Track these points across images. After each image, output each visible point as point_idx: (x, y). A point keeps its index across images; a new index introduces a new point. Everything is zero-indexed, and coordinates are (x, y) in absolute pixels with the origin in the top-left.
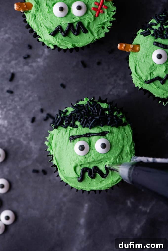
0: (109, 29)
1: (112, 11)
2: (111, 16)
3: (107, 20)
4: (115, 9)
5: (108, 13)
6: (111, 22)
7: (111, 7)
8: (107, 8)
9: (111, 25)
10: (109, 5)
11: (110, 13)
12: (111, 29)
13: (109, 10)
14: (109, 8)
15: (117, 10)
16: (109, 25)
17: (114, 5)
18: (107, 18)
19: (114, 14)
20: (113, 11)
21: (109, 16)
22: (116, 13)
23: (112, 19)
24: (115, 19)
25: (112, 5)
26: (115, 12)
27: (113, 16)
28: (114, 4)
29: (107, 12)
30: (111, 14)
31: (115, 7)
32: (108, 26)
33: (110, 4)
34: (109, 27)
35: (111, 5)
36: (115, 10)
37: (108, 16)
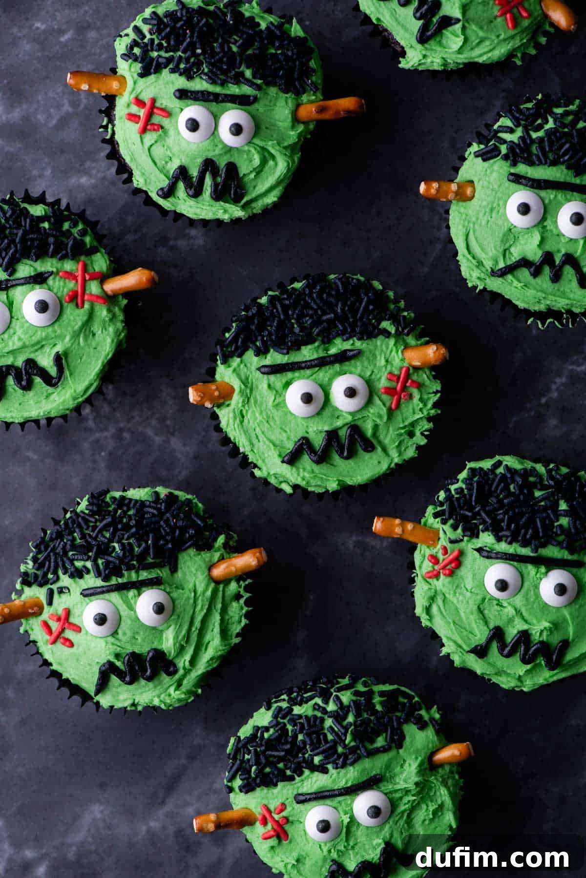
0: (426, 437)
1: (431, 391)
2: (430, 405)
3: (421, 415)
4: (437, 386)
5: (421, 400)
6: (429, 419)
7: (427, 382)
8: (419, 385)
9: (431, 425)
10: (424, 379)
11: (425, 397)
12: (431, 436)
13: (423, 391)
14: (424, 384)
15: (442, 388)
16: (427, 426)
17: (435, 377)
18: (421, 410)
19: (437, 400)
20: (434, 393)
21: (425, 405)
22: (440, 398)
23: (433, 412)
24: (439, 412)
25: (431, 377)
26: (439, 395)
27: (435, 405)
28: (434, 373)
29: (419, 397)
30: (429, 399)
31: (439, 382)
32: (424, 429)
33: (425, 376)
34: (426, 433)
35: (428, 377)
36: (439, 388)
37: (421, 405)
